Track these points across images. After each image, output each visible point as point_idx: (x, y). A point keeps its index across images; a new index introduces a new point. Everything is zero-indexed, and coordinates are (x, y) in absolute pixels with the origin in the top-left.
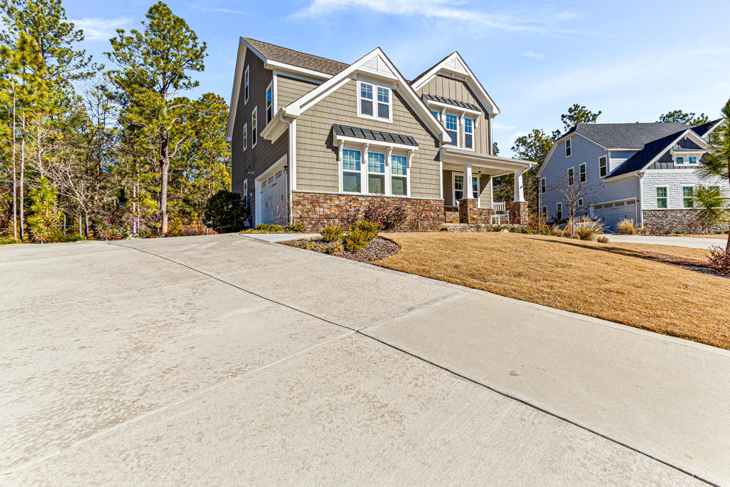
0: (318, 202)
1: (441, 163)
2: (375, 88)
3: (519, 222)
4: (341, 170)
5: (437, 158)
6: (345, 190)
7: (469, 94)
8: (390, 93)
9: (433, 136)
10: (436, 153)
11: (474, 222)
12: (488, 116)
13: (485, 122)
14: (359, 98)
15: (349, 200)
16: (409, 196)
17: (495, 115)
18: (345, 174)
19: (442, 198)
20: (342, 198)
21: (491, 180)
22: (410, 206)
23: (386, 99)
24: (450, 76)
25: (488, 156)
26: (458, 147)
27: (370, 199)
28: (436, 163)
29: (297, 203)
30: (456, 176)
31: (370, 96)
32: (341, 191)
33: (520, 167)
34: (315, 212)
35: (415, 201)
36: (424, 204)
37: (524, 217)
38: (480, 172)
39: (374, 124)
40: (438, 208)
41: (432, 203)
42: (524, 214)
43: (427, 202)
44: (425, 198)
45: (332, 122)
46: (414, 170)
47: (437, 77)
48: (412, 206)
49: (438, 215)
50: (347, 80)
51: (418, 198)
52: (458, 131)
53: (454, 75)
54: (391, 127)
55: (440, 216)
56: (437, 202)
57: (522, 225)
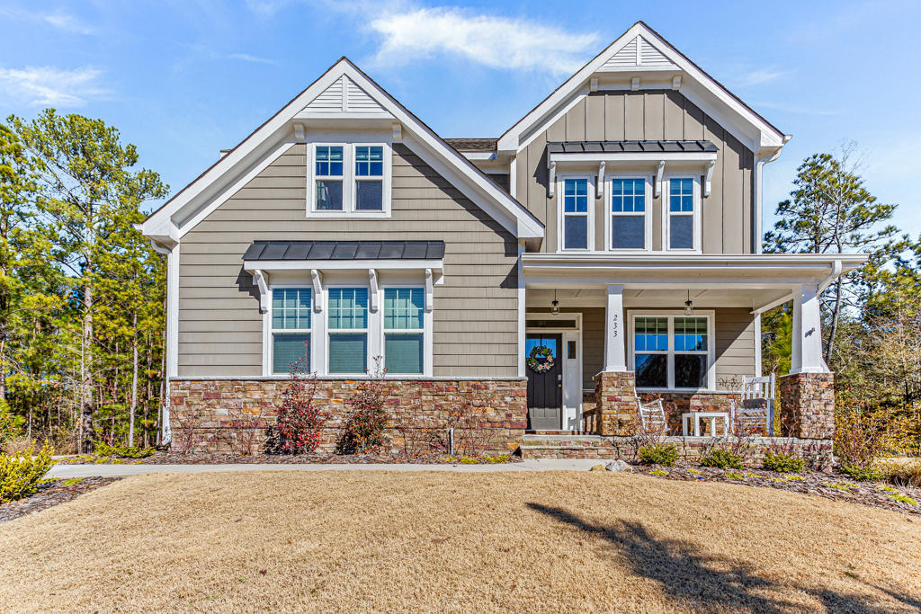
0: (217, 396)
1: (522, 292)
2: (349, 151)
3: (797, 433)
4: (268, 330)
5: (511, 281)
6: (276, 370)
7: (688, 116)
8: (388, 152)
9: (499, 230)
10: (507, 270)
11: (623, 431)
12: (747, 160)
13: (739, 177)
14: (312, 177)
15: (284, 389)
16: (428, 374)
17: (772, 152)
18: (278, 338)
19: (522, 374)
20: (268, 387)
21: (758, 320)
22: (430, 398)
23: (377, 169)
24: (626, 88)
25: (748, 257)
26: (648, 250)
27: (329, 385)
28: (508, 292)
29: (178, 401)
30: (637, 320)
31: (337, 169)
32: (267, 372)
33: (808, 275)
34: (212, 416)
35: (444, 385)
36: (469, 392)
37: (814, 418)
38: (689, 303)
39: (344, 227)
40: (508, 399)
41: (492, 387)
42: (818, 408)
43: (478, 386)
44: (471, 378)
45: (252, 238)
46: (444, 315)
47: (588, 98)
48: (436, 398)
49: (509, 416)
50: (286, 147)
51: (453, 378)
52: (648, 213)
53: (637, 80)
54: (385, 226)
55: (514, 418)
56: (508, 384)
57: (805, 439)
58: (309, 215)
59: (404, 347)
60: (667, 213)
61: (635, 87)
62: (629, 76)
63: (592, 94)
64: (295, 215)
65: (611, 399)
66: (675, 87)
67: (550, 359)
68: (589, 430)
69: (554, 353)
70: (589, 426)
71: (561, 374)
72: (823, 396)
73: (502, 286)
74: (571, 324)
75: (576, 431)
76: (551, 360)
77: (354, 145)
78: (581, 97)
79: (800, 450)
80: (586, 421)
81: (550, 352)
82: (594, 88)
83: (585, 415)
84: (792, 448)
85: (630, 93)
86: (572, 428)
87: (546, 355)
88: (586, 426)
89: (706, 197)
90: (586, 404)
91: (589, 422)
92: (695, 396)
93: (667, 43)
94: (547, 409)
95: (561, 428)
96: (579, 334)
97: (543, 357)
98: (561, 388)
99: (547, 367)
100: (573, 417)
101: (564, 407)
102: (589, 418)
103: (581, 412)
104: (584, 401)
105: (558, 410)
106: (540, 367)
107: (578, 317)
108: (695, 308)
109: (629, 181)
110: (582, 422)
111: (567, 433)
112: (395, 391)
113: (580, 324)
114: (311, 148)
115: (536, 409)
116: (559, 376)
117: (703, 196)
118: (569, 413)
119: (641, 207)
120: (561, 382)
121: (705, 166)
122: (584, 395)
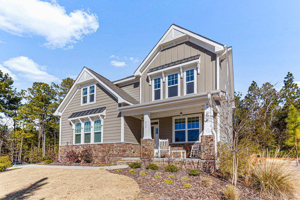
0: (66, 150)
4: (74, 134)
5: (120, 115)
6: (76, 143)
8: (95, 86)
10: (119, 112)
12: (214, 57)
13: (211, 64)
14: (82, 96)
15: (76, 147)
19: (122, 141)
20: (74, 147)
22: (102, 149)
23: (93, 91)
26: (179, 96)
27: (84, 146)
29: (60, 151)
31: (86, 93)
32: (74, 144)
34: (65, 154)
35: (105, 145)
36: (110, 147)
37: (206, 152)
38: (181, 113)
39: (87, 107)
40: (118, 148)
41: (115, 145)
42: (207, 148)
43: (112, 145)
44: (110, 143)
45: (72, 113)
46: (106, 126)
47: (161, 52)
48: (104, 148)
49: (118, 153)
50: (78, 90)
51: (107, 143)
52: (179, 84)
53: (175, 42)
54: (95, 105)
55: (120, 154)
56: (118, 144)
57: (203, 159)
58: (81, 105)
59: (98, 135)
60: (185, 83)
61: (174, 45)
62: (172, 42)
63: (162, 51)
64: (79, 106)
66: (187, 40)
72: (209, 144)
73: (118, 117)
77: (89, 87)
78: (159, 53)
79: (202, 164)
82: (162, 49)
84: (198, 162)
85: (173, 47)
89: (199, 74)
92: (194, 144)
93: (182, 28)
96: (158, 126)
108: (183, 115)
109: (173, 75)
112: (96, 147)
114: (82, 89)
117: (198, 74)
119: (177, 82)
121: (196, 64)
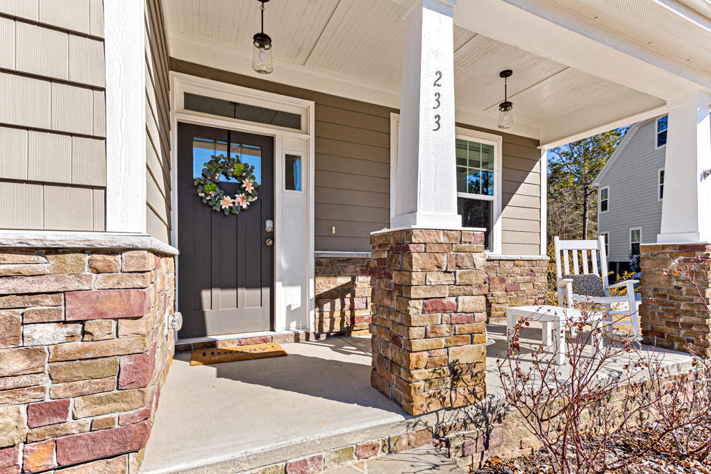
38: (507, 105)
65: (433, 305)
67: (248, 185)
68: (326, 329)
69: (257, 173)
70: (327, 321)
71: (272, 218)
74: (292, 121)
75: (302, 332)
76: (250, 189)
80: (321, 312)
81: (248, 171)
83: (319, 300)
86: (293, 325)
87: (240, 178)
88: (321, 322)
90: (321, 280)
91: (327, 315)
94: (241, 291)
95: (272, 329)
96: (308, 141)
97: (233, 180)
98: (272, 247)
99: (242, 202)
100: (296, 303)
101: (278, 285)
102: (327, 307)
103: (312, 296)
104: (316, 274)
105: (266, 291)
106: (226, 202)
107: (305, 109)
110: (312, 315)
111: (284, 338)
113: (309, 122)
115: (216, 292)
116: (269, 223)
118: (288, 296)
120: (272, 235)
122: (318, 263)
